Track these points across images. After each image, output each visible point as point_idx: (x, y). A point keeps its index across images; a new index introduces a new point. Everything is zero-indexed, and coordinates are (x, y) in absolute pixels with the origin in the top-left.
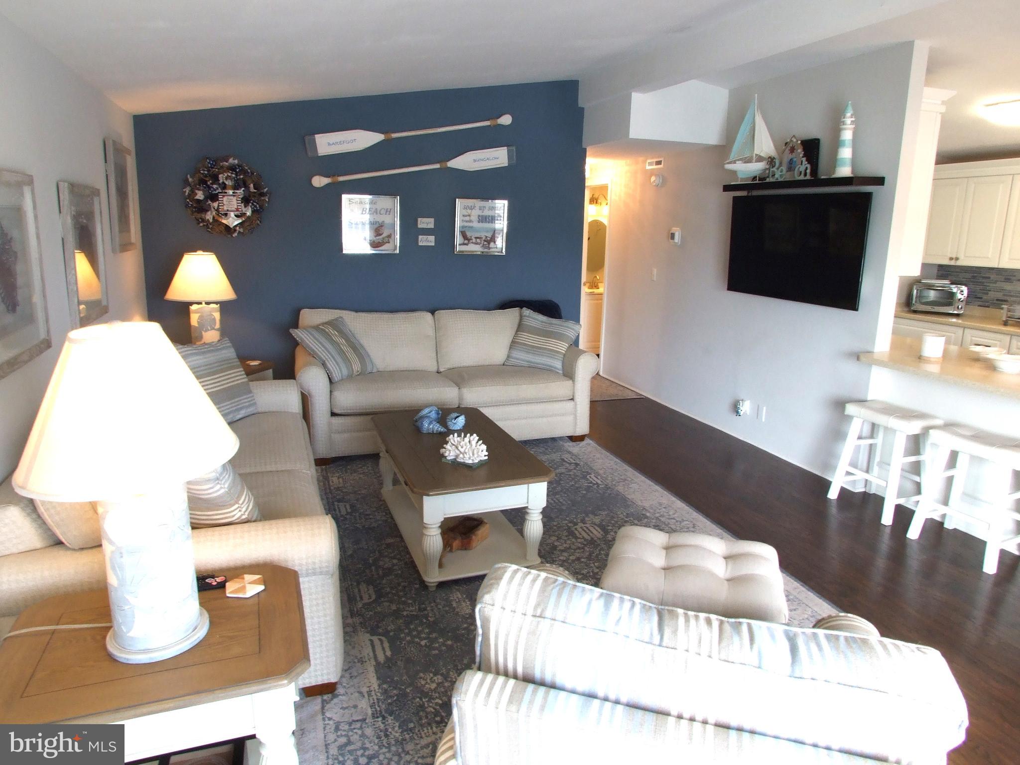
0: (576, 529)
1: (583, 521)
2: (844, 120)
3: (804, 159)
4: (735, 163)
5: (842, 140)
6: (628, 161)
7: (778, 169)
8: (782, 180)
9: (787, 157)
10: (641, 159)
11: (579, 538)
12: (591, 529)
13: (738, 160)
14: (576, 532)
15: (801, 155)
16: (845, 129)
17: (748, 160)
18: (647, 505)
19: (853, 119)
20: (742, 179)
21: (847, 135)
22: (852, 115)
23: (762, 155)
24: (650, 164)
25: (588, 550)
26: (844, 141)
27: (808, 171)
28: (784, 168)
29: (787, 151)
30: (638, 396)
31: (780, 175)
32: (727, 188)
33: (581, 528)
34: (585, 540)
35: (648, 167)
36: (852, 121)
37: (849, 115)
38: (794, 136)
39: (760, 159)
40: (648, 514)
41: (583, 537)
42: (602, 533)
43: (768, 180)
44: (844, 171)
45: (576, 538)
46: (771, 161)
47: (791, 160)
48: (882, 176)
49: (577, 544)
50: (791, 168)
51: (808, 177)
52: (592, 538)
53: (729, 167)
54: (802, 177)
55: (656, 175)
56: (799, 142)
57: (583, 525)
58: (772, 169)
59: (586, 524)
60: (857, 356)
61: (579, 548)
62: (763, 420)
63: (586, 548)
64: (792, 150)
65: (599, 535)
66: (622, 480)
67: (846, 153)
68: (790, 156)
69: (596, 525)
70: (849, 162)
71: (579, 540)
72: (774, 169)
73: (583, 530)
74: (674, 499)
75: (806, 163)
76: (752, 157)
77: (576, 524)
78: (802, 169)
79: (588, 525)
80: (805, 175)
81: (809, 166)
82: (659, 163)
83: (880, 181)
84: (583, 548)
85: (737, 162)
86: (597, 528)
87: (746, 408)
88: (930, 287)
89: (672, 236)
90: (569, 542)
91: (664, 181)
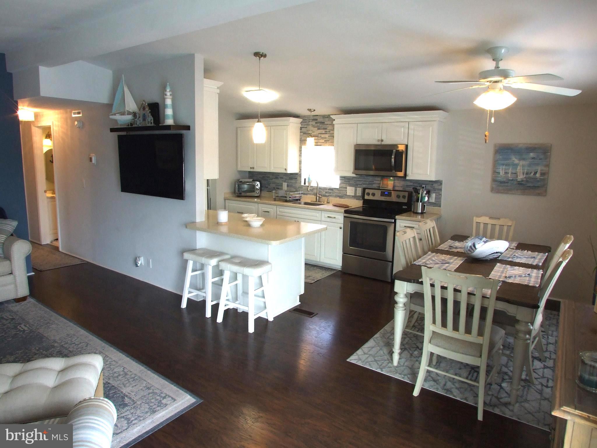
2: (166, 93)
3: (150, 114)
4: (115, 115)
5: (166, 104)
6: (61, 111)
7: (138, 119)
8: (141, 126)
9: (142, 112)
10: (69, 110)
13: (118, 113)
15: (148, 112)
16: (167, 98)
17: (123, 114)
18: (57, 338)
19: (171, 93)
20: (121, 125)
21: (169, 102)
22: (170, 91)
23: (130, 111)
24: (75, 114)
26: (167, 105)
27: (152, 121)
28: (141, 119)
29: (142, 109)
30: (81, 262)
31: (139, 123)
32: (112, 130)
35: (73, 116)
36: (170, 94)
37: (168, 90)
38: (144, 101)
39: (129, 113)
40: (56, 345)
43: (134, 126)
44: (170, 122)
46: (134, 114)
47: (144, 114)
48: (188, 125)
50: (144, 120)
51: (153, 125)
53: (111, 117)
54: (150, 125)
55: (78, 121)
56: (147, 104)
58: (135, 120)
60: (186, 226)
62: (151, 267)
64: (144, 109)
66: (45, 324)
67: (169, 112)
68: (143, 112)
70: (171, 117)
72: (136, 119)
74: (80, 329)
75: (151, 116)
76: (125, 111)
78: (149, 120)
80: (151, 123)
81: (152, 118)
82: (79, 113)
83: (188, 128)
85: (117, 114)
87: (141, 261)
88: (244, 183)
89: (91, 160)
91: (83, 124)
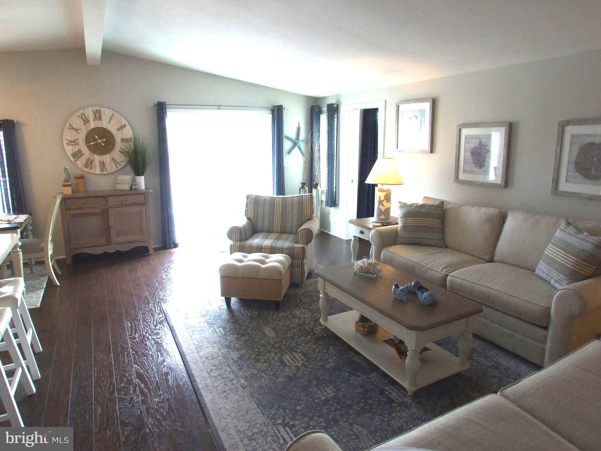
0: (303, 360)
1: (298, 368)
11: (300, 352)
12: (291, 361)
14: (302, 357)
25: (294, 344)
33: (299, 362)
34: (296, 351)
41: (297, 353)
42: (284, 359)
45: (302, 352)
49: (301, 347)
52: (291, 353)
57: (297, 364)
59: (295, 366)
61: (299, 345)
63: (295, 345)
65: (286, 356)
69: (288, 366)
71: (300, 350)
73: (297, 360)
77: (303, 365)
79: (294, 364)
84: (297, 345)
86: (288, 364)
90: (307, 348)
